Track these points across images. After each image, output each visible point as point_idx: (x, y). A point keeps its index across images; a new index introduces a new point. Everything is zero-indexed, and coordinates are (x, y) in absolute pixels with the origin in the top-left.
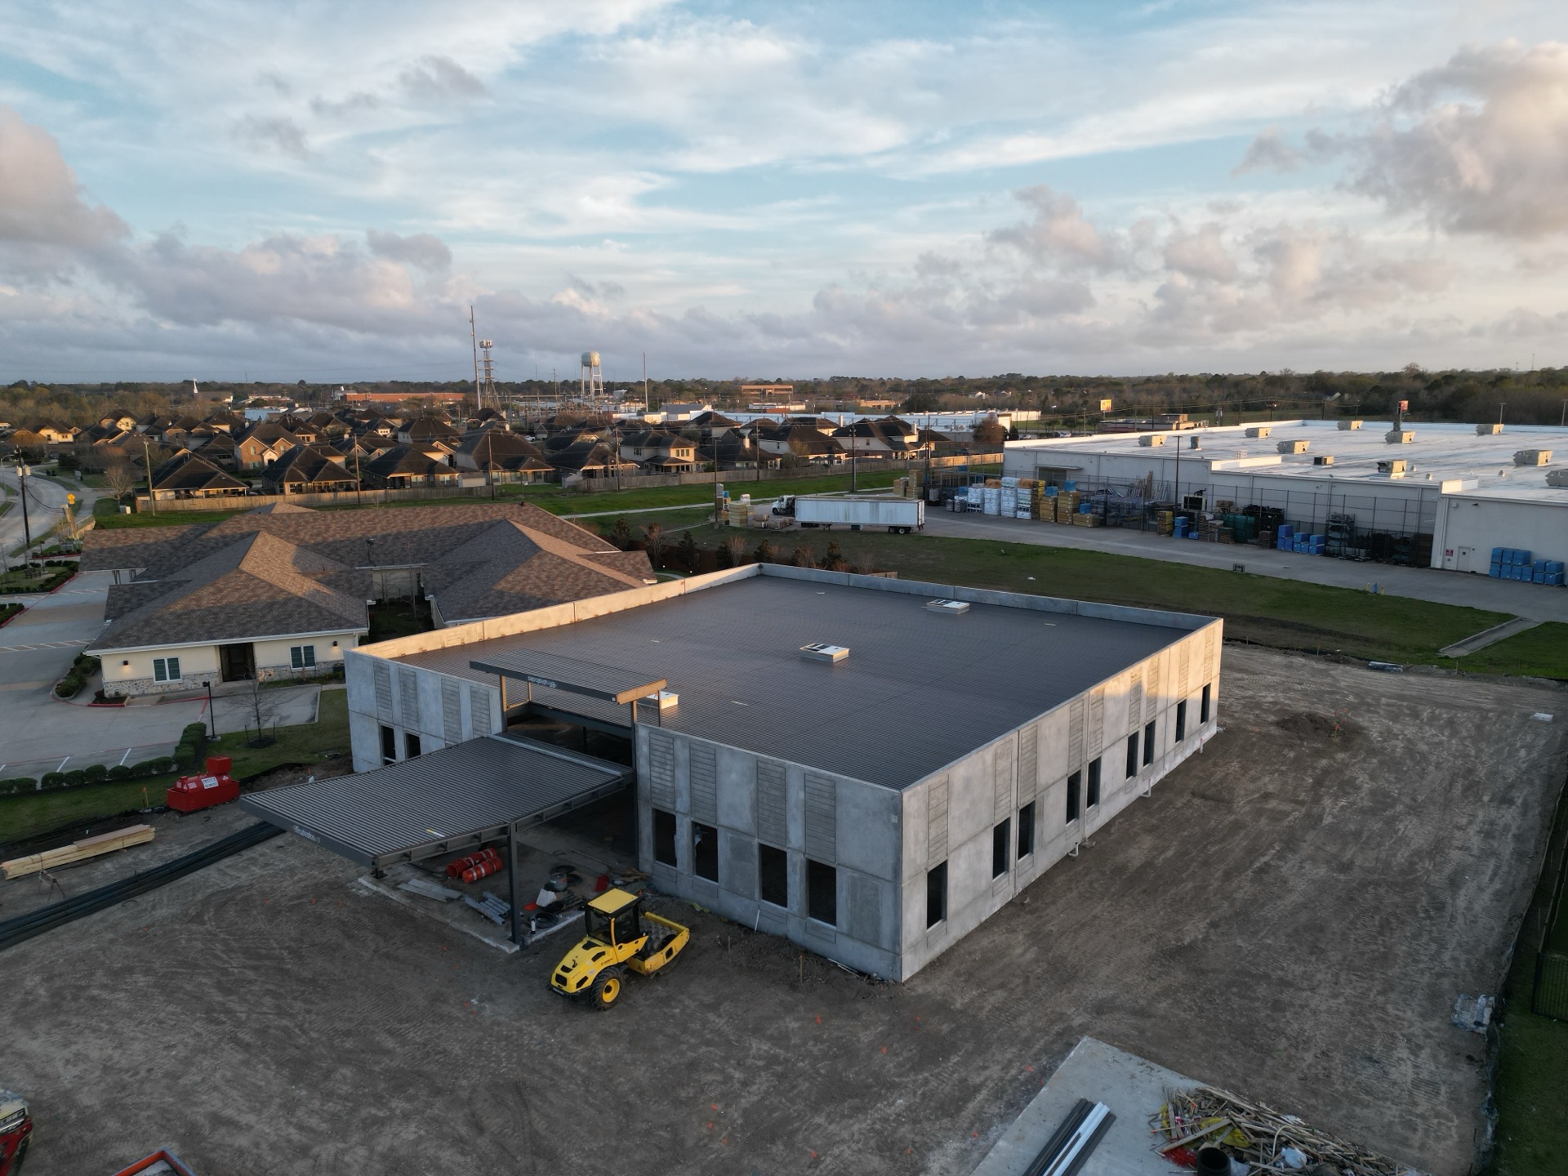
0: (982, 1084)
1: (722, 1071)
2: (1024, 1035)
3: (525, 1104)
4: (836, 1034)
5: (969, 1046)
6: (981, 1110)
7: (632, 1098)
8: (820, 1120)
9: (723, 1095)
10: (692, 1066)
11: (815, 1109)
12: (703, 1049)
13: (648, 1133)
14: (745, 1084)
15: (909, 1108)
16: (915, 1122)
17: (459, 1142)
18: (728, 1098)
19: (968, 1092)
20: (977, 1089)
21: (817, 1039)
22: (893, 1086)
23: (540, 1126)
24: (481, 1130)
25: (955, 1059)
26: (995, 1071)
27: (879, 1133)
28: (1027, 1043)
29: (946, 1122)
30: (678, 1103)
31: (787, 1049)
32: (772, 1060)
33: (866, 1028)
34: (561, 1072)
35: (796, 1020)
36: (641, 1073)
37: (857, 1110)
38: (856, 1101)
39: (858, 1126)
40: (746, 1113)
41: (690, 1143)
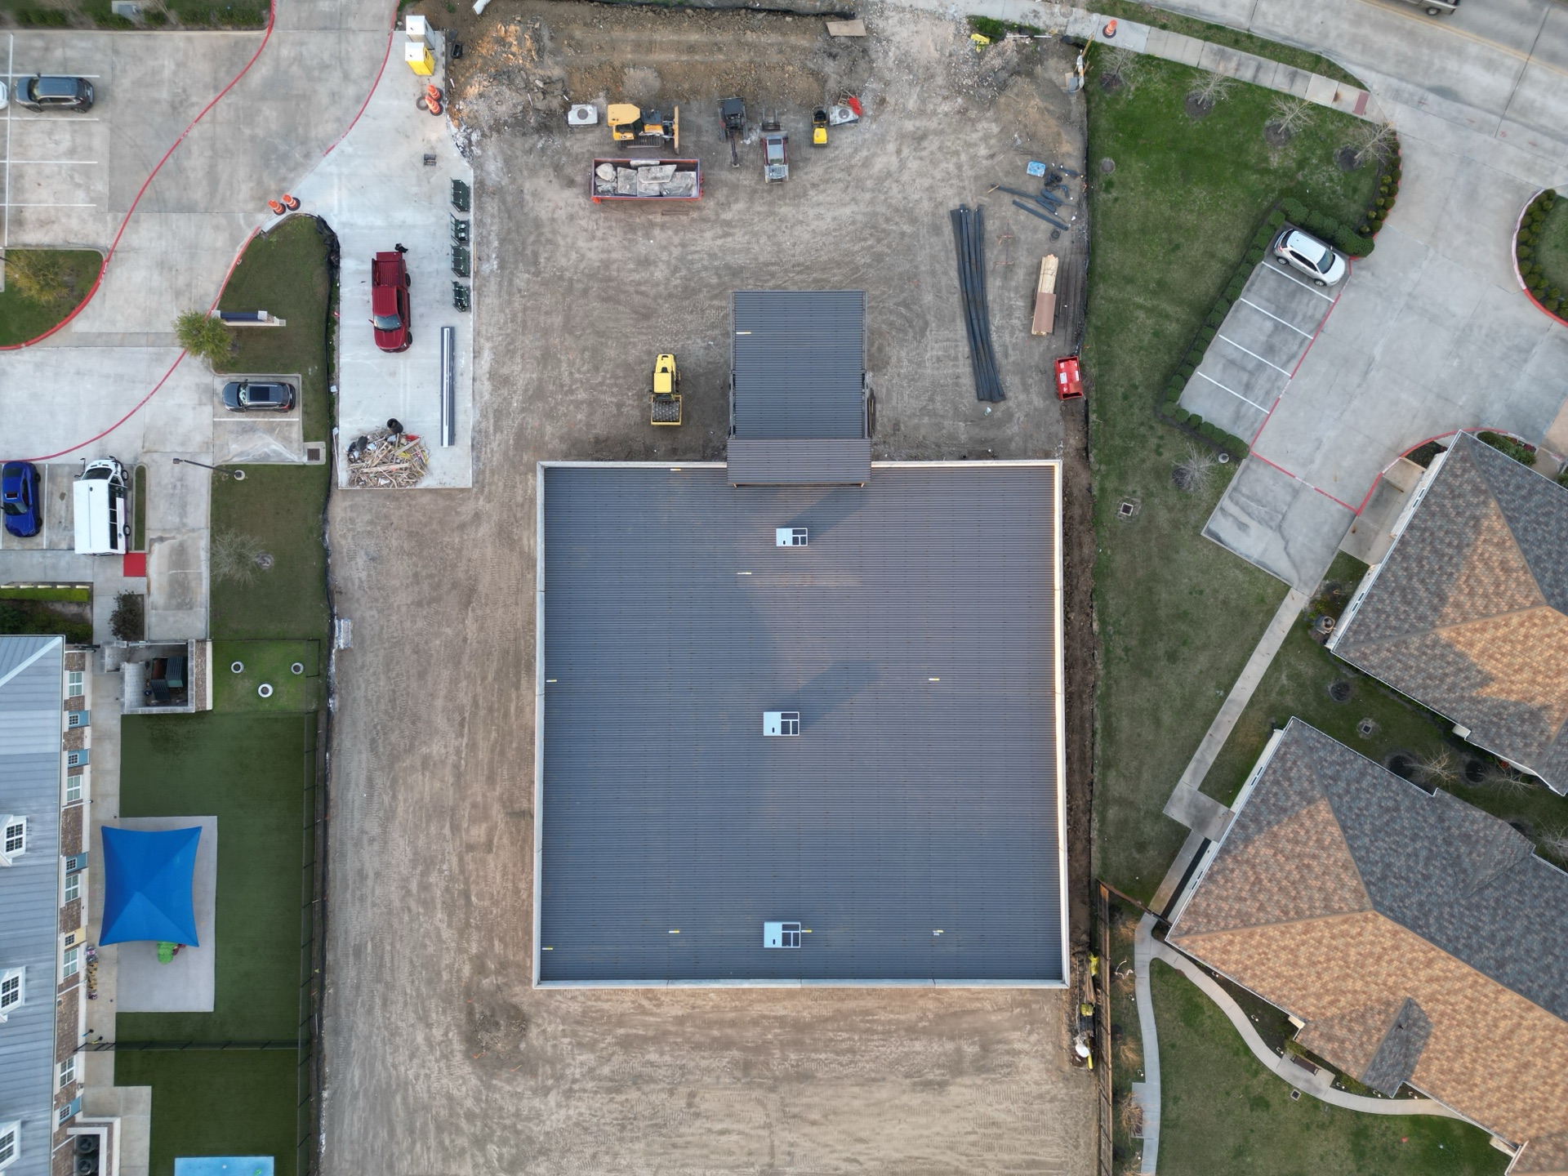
0: (495, 435)
1: (584, 373)
2: (496, 477)
3: (636, 312)
4: (560, 423)
5: (511, 453)
6: (487, 420)
7: (603, 340)
8: (534, 376)
9: (574, 363)
10: (597, 369)
11: (540, 380)
12: (600, 379)
13: (584, 330)
14: (571, 373)
15: (511, 403)
16: (505, 399)
17: (639, 284)
18: (571, 363)
19: (498, 428)
20: (495, 432)
21: (565, 415)
22: (523, 410)
23: (621, 308)
24: (637, 292)
25: (511, 442)
26: (495, 445)
27: (513, 385)
28: (493, 473)
29: (496, 407)
30: (584, 349)
31: (572, 401)
32: (571, 391)
33: (552, 434)
34: (639, 333)
35: (580, 421)
36: (612, 353)
37: (526, 390)
38: (530, 393)
39: (521, 384)
40: (560, 361)
41: (567, 336)
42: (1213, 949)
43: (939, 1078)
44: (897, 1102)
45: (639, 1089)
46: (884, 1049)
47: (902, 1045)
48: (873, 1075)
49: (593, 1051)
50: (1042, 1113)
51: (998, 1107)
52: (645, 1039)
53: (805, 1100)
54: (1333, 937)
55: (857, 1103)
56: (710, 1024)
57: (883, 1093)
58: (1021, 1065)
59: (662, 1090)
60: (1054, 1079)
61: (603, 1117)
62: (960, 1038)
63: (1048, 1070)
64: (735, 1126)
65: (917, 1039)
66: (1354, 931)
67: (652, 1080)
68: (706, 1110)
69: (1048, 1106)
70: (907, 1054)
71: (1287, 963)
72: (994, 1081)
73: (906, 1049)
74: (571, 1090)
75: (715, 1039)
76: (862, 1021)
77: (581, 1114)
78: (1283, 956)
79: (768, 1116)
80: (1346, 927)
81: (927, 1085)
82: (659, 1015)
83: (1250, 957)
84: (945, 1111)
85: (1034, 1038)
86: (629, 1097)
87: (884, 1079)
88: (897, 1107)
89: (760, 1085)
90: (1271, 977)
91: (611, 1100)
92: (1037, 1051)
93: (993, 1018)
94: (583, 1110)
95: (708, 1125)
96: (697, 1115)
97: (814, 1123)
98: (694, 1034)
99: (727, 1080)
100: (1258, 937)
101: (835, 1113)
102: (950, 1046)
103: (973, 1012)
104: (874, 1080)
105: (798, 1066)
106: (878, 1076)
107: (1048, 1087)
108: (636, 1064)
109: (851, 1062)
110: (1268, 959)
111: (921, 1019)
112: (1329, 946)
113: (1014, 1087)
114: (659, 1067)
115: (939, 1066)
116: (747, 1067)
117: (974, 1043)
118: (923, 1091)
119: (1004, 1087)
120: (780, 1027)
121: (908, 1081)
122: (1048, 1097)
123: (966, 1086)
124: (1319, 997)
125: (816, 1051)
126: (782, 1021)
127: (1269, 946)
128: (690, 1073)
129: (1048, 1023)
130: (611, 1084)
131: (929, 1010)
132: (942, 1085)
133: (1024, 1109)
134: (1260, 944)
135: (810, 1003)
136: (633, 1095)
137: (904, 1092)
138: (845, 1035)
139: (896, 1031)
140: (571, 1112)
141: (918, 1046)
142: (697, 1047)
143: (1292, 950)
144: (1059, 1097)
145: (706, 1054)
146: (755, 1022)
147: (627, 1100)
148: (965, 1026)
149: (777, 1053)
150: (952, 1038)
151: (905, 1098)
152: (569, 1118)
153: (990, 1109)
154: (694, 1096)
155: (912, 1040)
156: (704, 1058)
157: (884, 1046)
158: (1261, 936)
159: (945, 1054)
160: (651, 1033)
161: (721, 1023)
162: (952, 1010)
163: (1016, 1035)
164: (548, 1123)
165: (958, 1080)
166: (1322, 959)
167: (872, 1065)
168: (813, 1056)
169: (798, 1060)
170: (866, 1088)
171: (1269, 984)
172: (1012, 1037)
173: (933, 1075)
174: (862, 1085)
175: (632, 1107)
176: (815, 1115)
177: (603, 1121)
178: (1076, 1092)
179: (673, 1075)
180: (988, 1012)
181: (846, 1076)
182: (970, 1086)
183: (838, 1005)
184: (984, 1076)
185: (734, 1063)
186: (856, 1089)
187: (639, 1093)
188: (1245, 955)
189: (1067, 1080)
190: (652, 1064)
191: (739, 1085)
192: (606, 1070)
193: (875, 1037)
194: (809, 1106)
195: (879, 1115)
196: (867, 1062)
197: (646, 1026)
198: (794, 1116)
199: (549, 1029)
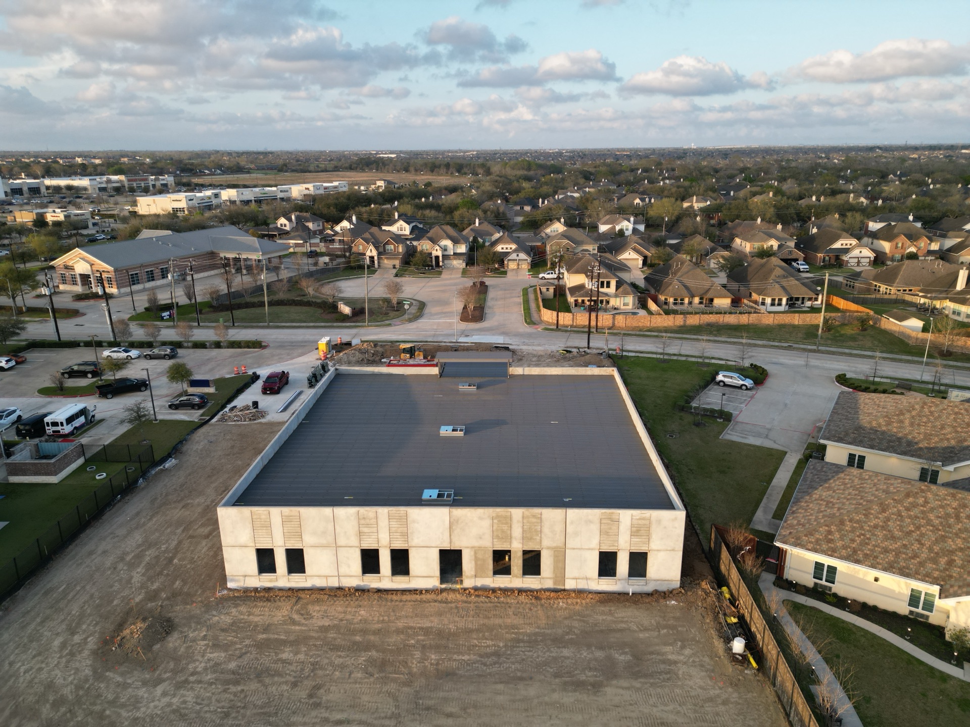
42: (817, 540)
43: (592, 680)
44: (546, 699)
45: (260, 682)
46: (530, 654)
47: (549, 650)
48: (519, 674)
49: (226, 651)
50: (718, 714)
51: (663, 708)
52: (284, 643)
53: (441, 694)
54: (908, 509)
55: (500, 699)
56: (354, 632)
57: (532, 691)
58: (680, 672)
59: (286, 683)
60: (721, 685)
61: (208, 705)
62: (610, 648)
63: (711, 678)
64: (357, 716)
65: (564, 647)
66: (921, 501)
67: (278, 674)
68: (328, 701)
69: (722, 708)
70: (555, 659)
71: (886, 538)
72: (652, 685)
73: (554, 654)
74: (186, 681)
75: (355, 643)
76: (507, 633)
77: (185, 702)
78: (878, 532)
79: (397, 707)
80: (911, 500)
81: (579, 685)
82: (306, 625)
83: (853, 541)
84: (602, 710)
85: (687, 652)
86: (246, 688)
87: (531, 678)
88: (547, 704)
89: (394, 680)
90: (881, 553)
91: (225, 691)
92: (694, 662)
93: (641, 635)
94: (189, 699)
95: (327, 715)
96: (317, 705)
97: (449, 715)
98: (335, 639)
99: (359, 675)
100: (848, 523)
101: (475, 707)
102: (600, 654)
103: (621, 630)
104: (521, 679)
105: (437, 664)
106: (524, 675)
107: (718, 692)
108: (266, 660)
109: (495, 663)
110: (869, 539)
111: (568, 634)
112: (910, 517)
113: (678, 691)
114: (290, 664)
115: (590, 669)
116: (383, 665)
117: (626, 653)
118: (575, 691)
119: (667, 690)
120: (424, 635)
121: (557, 680)
122: (720, 701)
123: (623, 688)
124: (935, 561)
125: (459, 653)
126: (427, 631)
127: (862, 528)
128: (321, 668)
129: (698, 642)
130: (232, 676)
131: (575, 628)
132: (596, 687)
133: (695, 711)
134: (853, 530)
135: (457, 619)
136: (254, 686)
137: (554, 691)
138: (490, 643)
139: (542, 641)
140: (175, 700)
141: (566, 652)
142: (336, 648)
143: (883, 527)
144: (732, 700)
145: (343, 654)
146: (398, 631)
147: (243, 690)
148: (612, 640)
149: (418, 654)
150: (601, 648)
151: (556, 696)
152: (169, 705)
153: (655, 709)
154: (319, 688)
155: (559, 647)
156: (340, 657)
157: (529, 651)
158: (850, 521)
159: (596, 660)
160: (292, 638)
161: (364, 632)
162: (597, 628)
163: (668, 649)
164: (143, 709)
165: (614, 682)
166: (912, 528)
167: (518, 666)
168: (455, 657)
169: (438, 660)
170: (511, 686)
171: (883, 559)
172: (664, 651)
173: (587, 676)
174: (506, 683)
175: (246, 697)
176: (452, 708)
177: (206, 709)
178: (749, 695)
179: (302, 670)
180: (635, 631)
181: (490, 674)
182: (628, 688)
183: (486, 621)
184: (642, 680)
185: (371, 662)
186: (500, 687)
187: (259, 685)
188: (847, 540)
189: (736, 685)
190: (284, 661)
191: (372, 679)
192: (232, 665)
193: (522, 644)
194: (446, 700)
195: (526, 710)
196: (513, 663)
197: (288, 632)
198: (428, 709)
199: (191, 635)
